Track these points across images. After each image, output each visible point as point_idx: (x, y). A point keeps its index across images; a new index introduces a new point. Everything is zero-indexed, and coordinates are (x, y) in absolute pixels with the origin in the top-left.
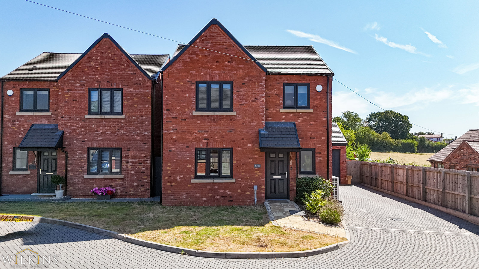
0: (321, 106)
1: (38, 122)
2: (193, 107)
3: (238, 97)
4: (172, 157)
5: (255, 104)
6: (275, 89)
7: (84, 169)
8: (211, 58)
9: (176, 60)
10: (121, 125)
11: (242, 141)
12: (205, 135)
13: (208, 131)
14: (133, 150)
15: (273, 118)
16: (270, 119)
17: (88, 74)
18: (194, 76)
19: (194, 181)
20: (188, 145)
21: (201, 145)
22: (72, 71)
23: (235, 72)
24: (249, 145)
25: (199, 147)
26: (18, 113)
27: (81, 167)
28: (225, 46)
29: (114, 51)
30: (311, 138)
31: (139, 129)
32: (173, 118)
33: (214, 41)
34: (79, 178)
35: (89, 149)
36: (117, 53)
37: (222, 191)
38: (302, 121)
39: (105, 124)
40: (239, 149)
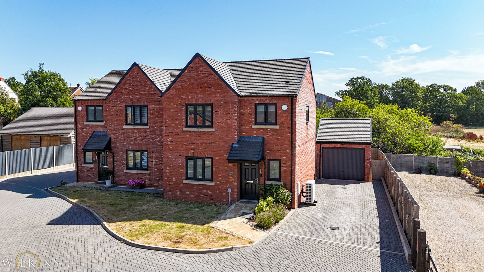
0: (287, 123)
1: (97, 130)
2: (183, 124)
3: (216, 116)
4: (169, 162)
5: (229, 122)
6: (248, 109)
7: (124, 165)
8: (196, 85)
9: (171, 87)
10: (147, 133)
11: (219, 152)
12: (192, 146)
13: (194, 143)
14: (156, 153)
15: (246, 133)
16: (244, 133)
17: (125, 94)
18: (184, 99)
19: (185, 182)
20: (180, 154)
21: (190, 154)
22: (114, 92)
23: (214, 96)
24: (225, 155)
25: (188, 156)
26: (85, 123)
27: (123, 164)
28: (206, 75)
29: (141, 76)
30: (277, 150)
31: (159, 136)
32: (170, 132)
33: (198, 71)
34: (122, 171)
35: (127, 151)
36: (143, 77)
37: (205, 191)
38: (270, 136)
39: (137, 133)
40: (217, 158)
